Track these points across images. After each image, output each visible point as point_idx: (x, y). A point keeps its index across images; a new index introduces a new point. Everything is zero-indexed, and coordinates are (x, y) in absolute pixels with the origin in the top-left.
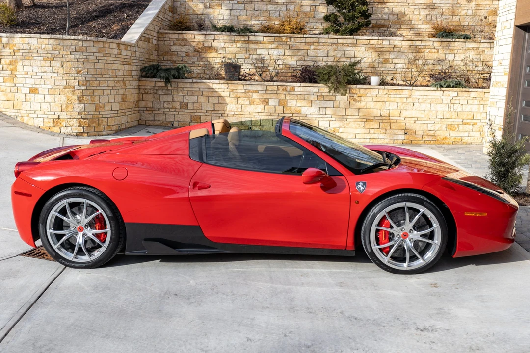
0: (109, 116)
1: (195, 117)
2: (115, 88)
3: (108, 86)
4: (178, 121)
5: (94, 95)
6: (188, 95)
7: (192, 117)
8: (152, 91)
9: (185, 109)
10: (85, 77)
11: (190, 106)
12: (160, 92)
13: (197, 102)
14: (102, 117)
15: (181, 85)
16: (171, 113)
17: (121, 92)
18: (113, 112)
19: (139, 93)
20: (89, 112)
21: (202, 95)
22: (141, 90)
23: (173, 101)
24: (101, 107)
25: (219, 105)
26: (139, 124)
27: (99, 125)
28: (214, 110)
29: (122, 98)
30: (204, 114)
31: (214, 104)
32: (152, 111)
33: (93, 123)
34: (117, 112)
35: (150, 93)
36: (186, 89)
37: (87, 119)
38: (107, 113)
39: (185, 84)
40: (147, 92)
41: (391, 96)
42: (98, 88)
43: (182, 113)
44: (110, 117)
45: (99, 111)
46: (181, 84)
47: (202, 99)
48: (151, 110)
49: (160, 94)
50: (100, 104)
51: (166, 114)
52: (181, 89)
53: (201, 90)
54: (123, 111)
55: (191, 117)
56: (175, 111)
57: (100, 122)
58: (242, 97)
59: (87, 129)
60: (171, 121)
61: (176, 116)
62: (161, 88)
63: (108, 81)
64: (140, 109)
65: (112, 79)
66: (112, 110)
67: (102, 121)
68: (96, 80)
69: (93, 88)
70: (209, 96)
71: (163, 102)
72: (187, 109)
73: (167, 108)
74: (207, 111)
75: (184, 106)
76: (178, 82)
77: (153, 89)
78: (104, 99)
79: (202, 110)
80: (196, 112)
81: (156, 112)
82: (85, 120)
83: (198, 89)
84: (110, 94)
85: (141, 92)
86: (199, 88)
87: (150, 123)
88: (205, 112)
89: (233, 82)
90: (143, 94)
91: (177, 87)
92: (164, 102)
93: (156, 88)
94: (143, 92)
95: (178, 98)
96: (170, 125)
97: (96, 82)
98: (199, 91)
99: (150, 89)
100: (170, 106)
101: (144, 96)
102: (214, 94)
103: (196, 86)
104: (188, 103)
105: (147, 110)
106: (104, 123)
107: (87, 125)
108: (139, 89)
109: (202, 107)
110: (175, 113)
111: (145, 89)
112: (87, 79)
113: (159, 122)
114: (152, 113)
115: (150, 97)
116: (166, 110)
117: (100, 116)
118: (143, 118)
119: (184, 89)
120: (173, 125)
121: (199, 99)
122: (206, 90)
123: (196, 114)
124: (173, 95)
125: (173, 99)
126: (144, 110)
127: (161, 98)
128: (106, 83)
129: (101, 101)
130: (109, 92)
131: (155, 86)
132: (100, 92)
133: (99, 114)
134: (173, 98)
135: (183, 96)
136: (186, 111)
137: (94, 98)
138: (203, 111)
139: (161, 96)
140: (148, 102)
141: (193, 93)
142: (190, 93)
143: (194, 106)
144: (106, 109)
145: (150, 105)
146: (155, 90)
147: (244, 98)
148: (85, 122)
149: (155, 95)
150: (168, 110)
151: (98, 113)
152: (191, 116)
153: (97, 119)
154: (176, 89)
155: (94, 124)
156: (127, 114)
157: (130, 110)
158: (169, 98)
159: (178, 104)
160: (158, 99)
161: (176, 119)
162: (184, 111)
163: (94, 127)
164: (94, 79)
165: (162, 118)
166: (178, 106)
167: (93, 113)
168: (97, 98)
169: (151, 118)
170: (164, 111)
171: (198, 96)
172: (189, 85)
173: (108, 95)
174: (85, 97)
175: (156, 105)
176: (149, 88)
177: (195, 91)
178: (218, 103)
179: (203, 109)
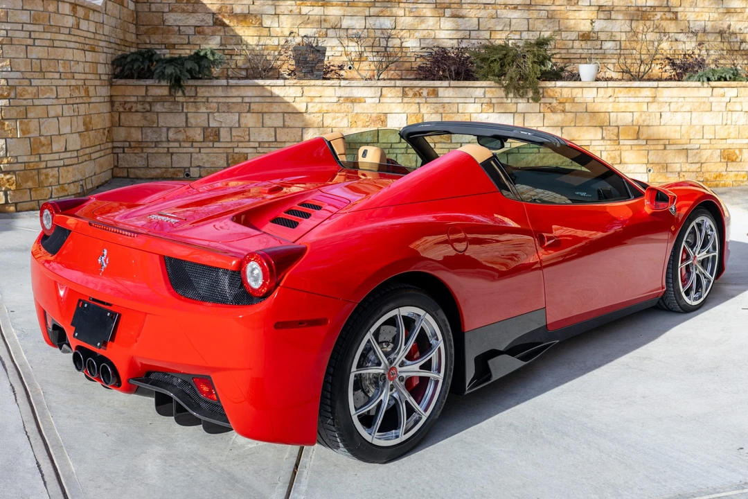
0: (61, 163)
1: (236, 157)
2: (71, 101)
3: (57, 98)
4: (199, 166)
5: (26, 118)
6: (218, 112)
7: (230, 157)
8: (139, 107)
9: (213, 142)
10: (7, 79)
11: (224, 134)
12: (158, 107)
13: (239, 127)
14: (47, 168)
15: (202, 92)
16: (185, 150)
17: (83, 109)
18: (68, 155)
19: (112, 111)
20: (16, 157)
21: (249, 112)
22: (117, 104)
23: (187, 126)
24: (43, 145)
25: (287, 130)
26: (114, 177)
27: (40, 185)
28: (276, 141)
29: (85, 124)
30: (254, 150)
31: (275, 128)
32: (142, 148)
33: (27, 181)
34: (75, 154)
35: (137, 111)
36: (215, 100)
37: (14, 172)
38: (56, 156)
39: (211, 90)
40: (130, 109)
41: (620, 100)
42: (36, 102)
43: (208, 150)
44: (64, 166)
45: (40, 154)
46: (203, 89)
47: (249, 120)
48: (140, 146)
49: (158, 113)
50: (42, 138)
51: (172, 154)
52: (204, 100)
53: (247, 100)
54: (88, 151)
55: (227, 157)
56: (192, 147)
57: (42, 177)
58: (333, 111)
59: (14, 196)
60: (185, 168)
61: (195, 156)
62: (161, 100)
63: (56, 86)
64: (116, 144)
65: (64, 83)
66: (66, 151)
67: (47, 175)
68: (31, 85)
69: (25, 103)
70: (263, 113)
71: (165, 130)
72: (219, 141)
73: (177, 141)
74: (259, 143)
75: (212, 135)
76: (196, 86)
77: (144, 102)
78: (50, 128)
79: (249, 141)
80: (238, 147)
81: (150, 150)
82: (8, 177)
83: (240, 100)
84: (63, 116)
85: (115, 108)
86: (243, 97)
87: (139, 173)
88: (257, 145)
89: (312, 82)
90: (120, 113)
91: (196, 96)
92: (168, 129)
93: (149, 99)
94: (121, 110)
95: (198, 119)
96: (181, 176)
97: (30, 89)
98: (242, 102)
99: (135, 102)
100: (181, 137)
101: (123, 116)
102: (276, 108)
103: (234, 92)
104: (219, 128)
105: (130, 147)
106: (51, 180)
107: (13, 187)
108: (112, 103)
109: (249, 135)
110: (191, 150)
111: (125, 102)
112: (11, 83)
113: (158, 171)
114: (142, 152)
115: (136, 119)
116: (172, 144)
117: (43, 165)
118: (123, 164)
119: (210, 100)
120: (188, 175)
121: (242, 120)
122: (258, 100)
123: (236, 150)
124: (186, 114)
125: (187, 122)
126: (123, 148)
127: (160, 120)
128: (52, 90)
129: (44, 132)
130: (59, 109)
131: (147, 95)
132: (39, 112)
133: (40, 161)
134: (187, 118)
135: (208, 114)
136: (216, 145)
137: (27, 124)
138: (252, 144)
139: (160, 115)
140: (133, 130)
141: (229, 108)
142: (223, 108)
143: (234, 134)
144: (55, 147)
145: (136, 135)
146: (148, 104)
147: (337, 115)
148: (8, 180)
149: (148, 114)
150: (177, 145)
151: (37, 159)
152: (228, 154)
153: (35, 172)
154: (192, 100)
155: (30, 184)
156: (93, 156)
157: (98, 148)
158: (179, 120)
159: (199, 131)
160: (154, 122)
161: (195, 163)
162: (211, 145)
163: (30, 189)
164: (26, 82)
165: (165, 161)
166: (197, 135)
167: (25, 159)
168: (33, 125)
169: (140, 162)
170: (168, 148)
171: (240, 113)
172: (219, 92)
173: (57, 117)
174: (7, 123)
175: (151, 136)
176: (134, 99)
177: (233, 103)
178: (284, 126)
179: (252, 139)
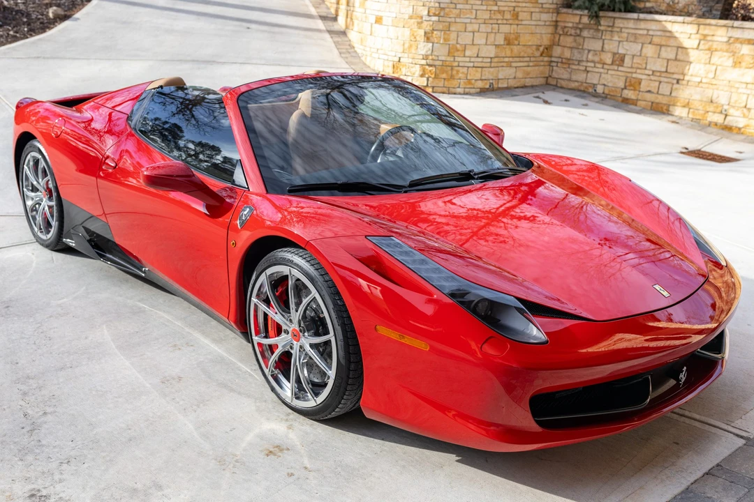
0: (471, 65)
1: (633, 81)
2: (491, 22)
3: (475, 18)
4: (604, 85)
5: (449, 30)
6: (627, 41)
7: (628, 80)
8: (573, 32)
9: (618, 65)
10: (439, 3)
11: (627, 60)
12: (585, 33)
13: (640, 55)
14: (459, 66)
15: (619, 23)
16: (596, 70)
17: (505, 29)
18: (480, 60)
19: (556, 33)
20: (438, 56)
21: (650, 43)
22: (559, 28)
23: (602, 51)
24: (458, 51)
25: (678, 63)
27: (452, 77)
28: (666, 72)
29: (505, 39)
30: (648, 78)
31: (668, 60)
32: (569, 64)
33: (443, 73)
34: (489, 60)
35: (571, 35)
36: (627, 31)
37: (435, 66)
38: (468, 59)
39: (625, 22)
40: (567, 32)
42: (458, 20)
43: (613, 72)
44: (474, 67)
45: (454, 56)
46: (620, 21)
47: (649, 51)
48: (567, 62)
49: (584, 38)
50: (458, 46)
51: (588, 72)
52: (618, 30)
53: (651, 33)
54: (507, 60)
55: (626, 80)
56: (603, 68)
57: (454, 72)
58: (721, 50)
59: (433, 82)
60: (594, 85)
61: (603, 76)
62: (587, 27)
63: (476, 10)
64: (553, 59)
65: (485, 8)
66: (477, 57)
67: (458, 71)
68: (456, 8)
69: (449, 20)
70: (661, 46)
71: (586, 52)
72: (622, 66)
73: (593, 61)
74: (653, 71)
75: (619, 60)
76: (615, 18)
77: (576, 28)
78: (466, 38)
79: (646, 69)
80: (636, 73)
81: (574, 67)
82: (431, 68)
83: (645, 32)
84: (479, 31)
85: (558, 31)
86: (648, 30)
87: (564, 83)
88: (651, 73)
89: (708, 21)
90: (560, 35)
91: (613, 26)
92: (589, 51)
93: (580, 26)
94: (561, 32)
95: (611, 46)
96: (591, 90)
97: (454, 11)
98: (647, 35)
99: (571, 28)
100: (596, 59)
101: (562, 38)
102: (672, 42)
103: (643, 25)
104: (624, 55)
105: (562, 62)
106: (460, 75)
107: (433, 76)
108: (556, 26)
109: (646, 63)
110: (602, 70)
111: (565, 27)
112: (442, 6)
113: (576, 84)
114: (569, 67)
115: (568, 41)
116: (589, 64)
117: (456, 64)
118: (555, 75)
119: (623, 30)
120: (595, 90)
121: (644, 50)
122: (659, 33)
123: (634, 75)
124: (604, 40)
125: (603, 47)
126: (557, 62)
127: (585, 44)
128: (472, 12)
129: (460, 41)
130: (476, 27)
131: (580, 23)
132: (460, 27)
133: (454, 61)
134: (603, 44)
135: (619, 42)
136: (620, 68)
137: (449, 35)
138: (647, 72)
139: (586, 40)
140: (566, 49)
141: (635, 38)
142: (632, 39)
143: (635, 61)
144: (468, 53)
145: (567, 54)
146: (579, 29)
147: (725, 54)
148: (430, 71)
149: (577, 38)
150: (592, 65)
151: (452, 59)
152: (627, 77)
153: (449, 68)
154: (610, 29)
155: (444, 76)
156: (514, 64)
157: (528, 59)
158: (596, 45)
159: (610, 55)
160: (580, 45)
161: (603, 81)
162: (616, 68)
163: (444, 79)
164: (453, 6)
165: (581, 77)
166: (608, 58)
167: (443, 58)
168: (453, 35)
169: (566, 76)
170: (586, 67)
171: (643, 44)
172: (631, 24)
173: (473, 32)
174: (435, 32)
175: (577, 56)
176: (570, 25)
177: (640, 35)
178: (676, 59)
179: (648, 67)
